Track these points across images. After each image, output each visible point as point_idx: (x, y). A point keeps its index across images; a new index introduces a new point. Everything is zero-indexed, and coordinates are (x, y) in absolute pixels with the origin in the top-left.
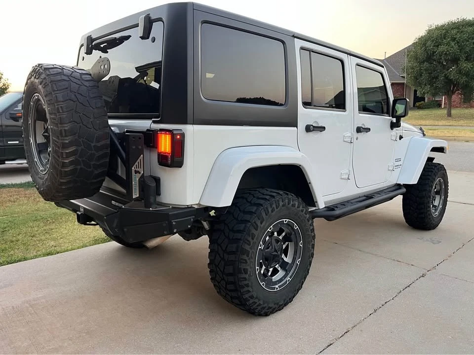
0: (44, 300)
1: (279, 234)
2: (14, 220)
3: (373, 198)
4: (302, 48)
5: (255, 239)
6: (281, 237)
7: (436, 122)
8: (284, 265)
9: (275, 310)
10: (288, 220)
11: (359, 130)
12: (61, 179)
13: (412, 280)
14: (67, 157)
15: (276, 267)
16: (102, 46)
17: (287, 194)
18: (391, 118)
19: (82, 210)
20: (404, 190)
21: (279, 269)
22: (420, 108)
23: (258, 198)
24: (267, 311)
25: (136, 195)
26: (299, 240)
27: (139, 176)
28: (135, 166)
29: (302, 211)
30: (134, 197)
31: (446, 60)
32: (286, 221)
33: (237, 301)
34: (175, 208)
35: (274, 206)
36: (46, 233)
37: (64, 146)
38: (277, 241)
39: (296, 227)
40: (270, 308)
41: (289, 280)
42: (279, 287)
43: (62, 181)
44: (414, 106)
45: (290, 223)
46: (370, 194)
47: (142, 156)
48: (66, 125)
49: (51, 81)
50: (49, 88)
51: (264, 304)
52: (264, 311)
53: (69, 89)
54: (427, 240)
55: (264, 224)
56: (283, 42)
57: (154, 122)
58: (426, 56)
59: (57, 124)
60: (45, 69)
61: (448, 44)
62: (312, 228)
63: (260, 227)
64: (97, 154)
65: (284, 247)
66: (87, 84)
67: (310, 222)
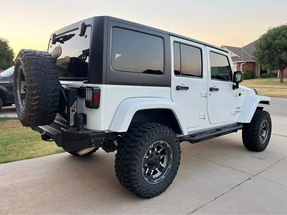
0: (21, 184)
1: (158, 150)
2: (13, 138)
3: (220, 130)
4: (175, 42)
5: (141, 152)
6: (159, 152)
7: (274, 86)
8: (161, 168)
9: (154, 196)
10: (163, 141)
11: (211, 89)
12: (31, 114)
13: (242, 181)
14: (34, 102)
15: (156, 169)
16: (61, 39)
17: (163, 126)
18: (233, 83)
19: (44, 132)
20: (242, 126)
21: (158, 171)
22: (264, 77)
23: (145, 128)
24: (149, 195)
25: (72, 124)
26: (170, 154)
27: (74, 113)
28: (72, 107)
29: (172, 136)
30: (71, 125)
31: (279, 48)
32: (161, 142)
33: (130, 188)
34: (94, 132)
35: (154, 133)
36: (30, 146)
37: (33, 95)
38: (157, 154)
39: (168, 146)
40: (150, 194)
41: (164, 177)
42: (157, 181)
43: (31, 115)
44: (260, 76)
45: (164, 143)
46: (219, 128)
47: (76, 101)
48: (34, 84)
49: (28, 59)
50: (26, 63)
51: (147, 191)
52: (147, 196)
53: (37, 63)
54: (256, 158)
55: (147, 143)
56: (163, 38)
57: (85, 83)
58: (267, 46)
59: (29, 83)
60: (25, 52)
61: (281, 39)
62: (178, 147)
63: (145, 145)
64: (51, 100)
65: (161, 157)
66: (48, 61)
67: (178, 143)
